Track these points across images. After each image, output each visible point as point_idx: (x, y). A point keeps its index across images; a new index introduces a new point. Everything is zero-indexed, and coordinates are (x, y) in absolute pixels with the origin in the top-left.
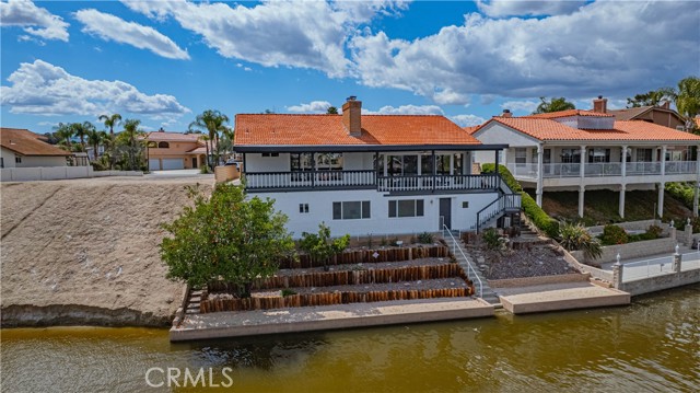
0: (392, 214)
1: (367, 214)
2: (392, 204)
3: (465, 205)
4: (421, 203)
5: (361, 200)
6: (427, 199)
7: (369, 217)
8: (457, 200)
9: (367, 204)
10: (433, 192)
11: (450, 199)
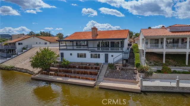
0: (91, 57)
1: (85, 57)
2: (91, 55)
3: (112, 56)
4: (99, 55)
5: (84, 53)
6: (101, 54)
7: (86, 57)
8: (110, 54)
9: (85, 54)
10: (103, 52)
11: (108, 54)
